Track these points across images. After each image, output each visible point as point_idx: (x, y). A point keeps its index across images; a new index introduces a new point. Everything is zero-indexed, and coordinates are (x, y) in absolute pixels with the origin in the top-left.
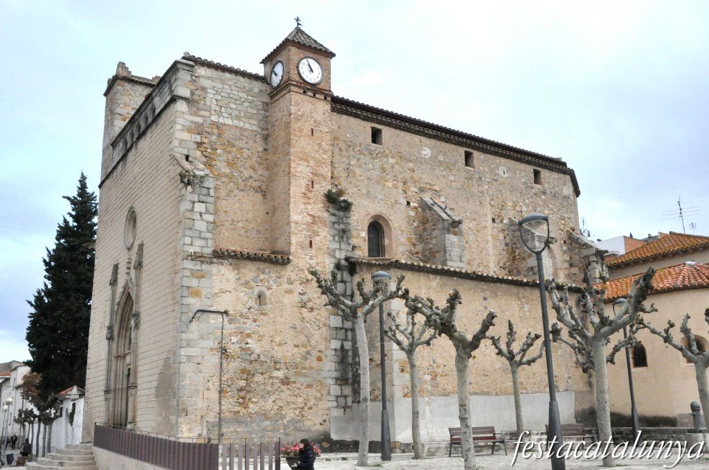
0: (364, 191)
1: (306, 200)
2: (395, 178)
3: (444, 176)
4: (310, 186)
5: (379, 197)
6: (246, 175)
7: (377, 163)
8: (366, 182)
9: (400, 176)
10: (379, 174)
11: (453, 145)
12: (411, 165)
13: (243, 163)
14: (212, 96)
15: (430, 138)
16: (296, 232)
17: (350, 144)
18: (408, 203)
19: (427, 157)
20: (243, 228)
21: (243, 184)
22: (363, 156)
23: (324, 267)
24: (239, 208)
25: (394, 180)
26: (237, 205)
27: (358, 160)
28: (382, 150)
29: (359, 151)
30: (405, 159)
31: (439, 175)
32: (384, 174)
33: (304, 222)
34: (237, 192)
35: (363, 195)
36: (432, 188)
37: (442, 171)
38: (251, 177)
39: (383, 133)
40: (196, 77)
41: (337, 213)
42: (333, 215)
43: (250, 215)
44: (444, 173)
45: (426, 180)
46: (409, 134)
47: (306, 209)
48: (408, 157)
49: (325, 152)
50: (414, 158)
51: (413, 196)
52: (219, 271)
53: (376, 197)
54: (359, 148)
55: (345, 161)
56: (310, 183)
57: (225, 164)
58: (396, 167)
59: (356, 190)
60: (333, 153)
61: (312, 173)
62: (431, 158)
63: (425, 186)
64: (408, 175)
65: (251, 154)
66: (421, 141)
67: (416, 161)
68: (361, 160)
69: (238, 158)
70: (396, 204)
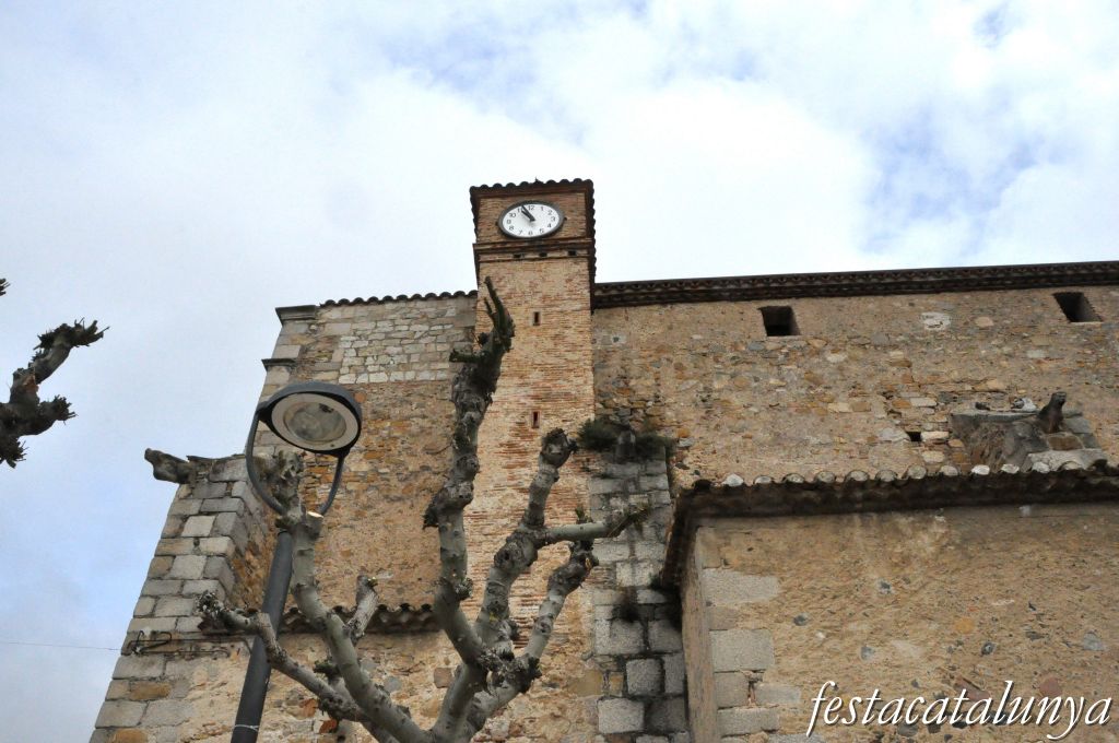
0: (763, 436)
1: (515, 458)
2: (856, 390)
3: (1009, 356)
4: (529, 425)
5: (814, 440)
6: (411, 468)
7: (792, 370)
8: (765, 416)
9: (870, 385)
10: (803, 391)
11: (1012, 293)
12: (897, 354)
13: (406, 445)
14: (348, 345)
15: (938, 292)
16: (479, 538)
17: (705, 351)
18: (915, 437)
19: (943, 327)
20: (391, 582)
21: (402, 486)
22: (745, 367)
23: (576, 619)
24: (385, 540)
25: (852, 395)
26: (381, 533)
27: (733, 376)
28: (803, 344)
29: (734, 358)
30: (876, 347)
31: (991, 357)
32: (819, 390)
33: (506, 509)
34: (383, 506)
35: (762, 445)
36: (978, 388)
37: (999, 347)
38: (425, 468)
39: (796, 312)
40: (318, 325)
41: (614, 469)
42: (604, 476)
43: (415, 551)
44: (1006, 349)
45: (955, 375)
46: (871, 299)
47: (512, 478)
48: (883, 339)
49: (574, 347)
50: (902, 338)
51: (925, 416)
52: (214, 674)
53: (806, 443)
54: (731, 355)
55: (696, 386)
56: (528, 419)
57: (361, 456)
58: (854, 368)
59: (737, 439)
60: (657, 379)
61: (536, 397)
62: (953, 329)
63: (958, 388)
64: (894, 376)
65: (429, 425)
66: (912, 305)
67: (911, 342)
68: (745, 375)
69: (396, 438)
70: (874, 445)
